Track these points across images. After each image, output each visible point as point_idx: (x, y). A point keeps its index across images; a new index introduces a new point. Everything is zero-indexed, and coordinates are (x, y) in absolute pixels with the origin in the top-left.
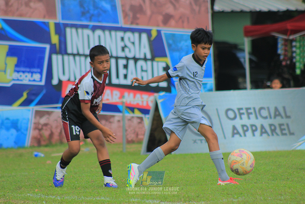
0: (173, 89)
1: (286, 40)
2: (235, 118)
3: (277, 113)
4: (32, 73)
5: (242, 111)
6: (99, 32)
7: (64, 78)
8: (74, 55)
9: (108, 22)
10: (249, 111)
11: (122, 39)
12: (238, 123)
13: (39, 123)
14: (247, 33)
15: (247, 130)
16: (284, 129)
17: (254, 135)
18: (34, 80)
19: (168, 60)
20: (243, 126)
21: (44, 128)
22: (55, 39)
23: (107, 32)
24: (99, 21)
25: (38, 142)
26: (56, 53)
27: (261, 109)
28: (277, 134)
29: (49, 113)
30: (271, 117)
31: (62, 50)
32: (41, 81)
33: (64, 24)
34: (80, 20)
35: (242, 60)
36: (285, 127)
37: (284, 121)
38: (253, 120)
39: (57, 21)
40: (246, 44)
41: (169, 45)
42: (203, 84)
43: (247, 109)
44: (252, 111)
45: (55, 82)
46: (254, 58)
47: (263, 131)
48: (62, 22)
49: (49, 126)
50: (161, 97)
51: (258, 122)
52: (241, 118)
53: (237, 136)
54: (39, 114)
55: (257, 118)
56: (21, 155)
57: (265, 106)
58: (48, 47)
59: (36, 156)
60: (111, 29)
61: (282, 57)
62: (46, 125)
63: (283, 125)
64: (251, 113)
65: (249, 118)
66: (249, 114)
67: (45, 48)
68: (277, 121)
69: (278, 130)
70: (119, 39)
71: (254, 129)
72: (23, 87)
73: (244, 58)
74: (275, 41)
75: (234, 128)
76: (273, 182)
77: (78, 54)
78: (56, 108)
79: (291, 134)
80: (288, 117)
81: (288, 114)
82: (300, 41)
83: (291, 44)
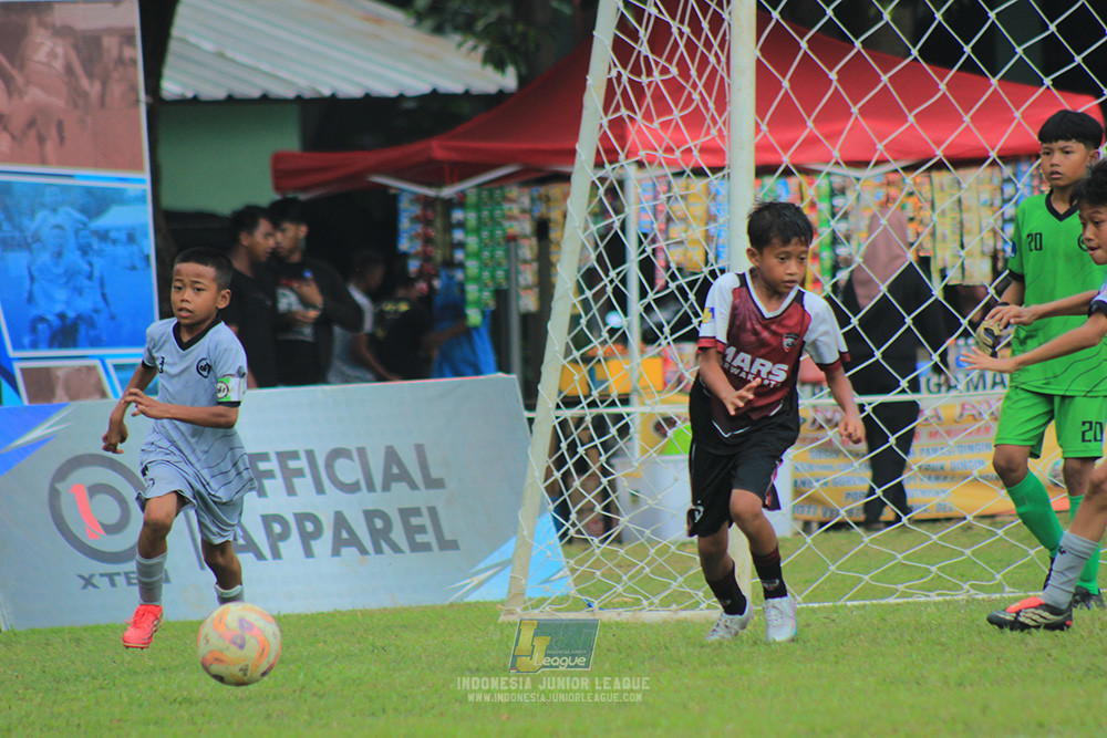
0: (6, 387)
1: (427, 203)
3: (395, 472)
5: (263, 466)
10: (292, 464)
12: (251, 509)
14: (285, 178)
15: (284, 536)
16: (422, 529)
17: (309, 553)
20: (267, 520)
27: (336, 454)
28: (396, 549)
30: (371, 487)
36: (425, 520)
37: (421, 498)
38: (306, 499)
42: (117, 368)
43: (284, 457)
44: (302, 463)
47: (344, 536)
51: (326, 506)
53: (247, 558)
55: (320, 489)
57: (352, 445)
61: (413, 266)
63: (416, 512)
64: (299, 473)
65: (291, 491)
66: (289, 476)
68: (394, 500)
69: (398, 534)
74: (390, 201)
79: (448, 545)
80: (434, 484)
81: (435, 474)
82: (478, 207)
83: (447, 215)
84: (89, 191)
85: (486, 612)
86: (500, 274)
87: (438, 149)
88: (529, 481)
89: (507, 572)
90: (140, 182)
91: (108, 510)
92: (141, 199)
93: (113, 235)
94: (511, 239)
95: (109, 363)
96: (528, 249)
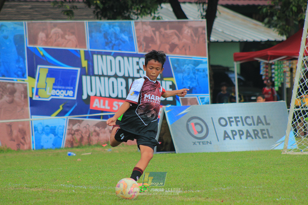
0: (177, 102)
1: (267, 64)
2: (226, 125)
3: (259, 121)
4: (67, 90)
5: (231, 120)
6: (119, 58)
7: (92, 94)
8: (100, 76)
9: (126, 50)
10: (238, 119)
11: (138, 63)
12: (229, 129)
13: (72, 130)
14: (236, 58)
15: (236, 134)
16: (265, 134)
17: (241, 138)
18: (68, 96)
19: (174, 80)
20: (232, 131)
21: (76, 133)
22: (85, 63)
23: (126, 58)
24: (119, 50)
25: (71, 144)
26: (86, 75)
27: (247, 117)
28: (260, 138)
29: (80, 122)
30: (254, 125)
31: (90, 72)
32: (73, 96)
33: (91, 51)
34: (105, 49)
35: (233, 80)
36: (266, 132)
37: (265, 127)
38: (240, 127)
39: (87, 50)
40: (236, 67)
41: (175, 68)
42: (201, 98)
43: (236, 118)
44: (240, 119)
45: (85, 97)
46: (242, 78)
47: (248, 135)
48: (90, 50)
49: (80, 132)
50: (167, 109)
51: (244, 128)
52: (231, 125)
53: (228, 139)
54: (72, 122)
55: (243, 125)
56: (57, 155)
57: (250, 116)
58: (79, 69)
59: (69, 155)
60: (128, 55)
61: (264, 77)
62: (77, 131)
63: (264, 130)
64: (239, 121)
65: (237, 125)
66: (237, 122)
67: (77, 70)
68: (259, 127)
69: (260, 135)
70: (135, 63)
71: (241, 133)
72: (60, 101)
73: (234, 78)
74: (259, 64)
75: (226, 133)
76: (255, 175)
77: (103, 75)
78: (85, 117)
79: (271, 137)
80: (268, 124)
81: (268, 122)
82: (278, 65)
83: (271, 67)
84: (195, 61)
85: (279, 152)
86: (282, 79)
87: (269, 52)
88: (288, 124)
89: (284, 143)
90: (206, 59)
91: (198, 128)
92: (206, 63)
93: (200, 70)
94: (285, 72)
95: (199, 97)
96: (288, 74)
